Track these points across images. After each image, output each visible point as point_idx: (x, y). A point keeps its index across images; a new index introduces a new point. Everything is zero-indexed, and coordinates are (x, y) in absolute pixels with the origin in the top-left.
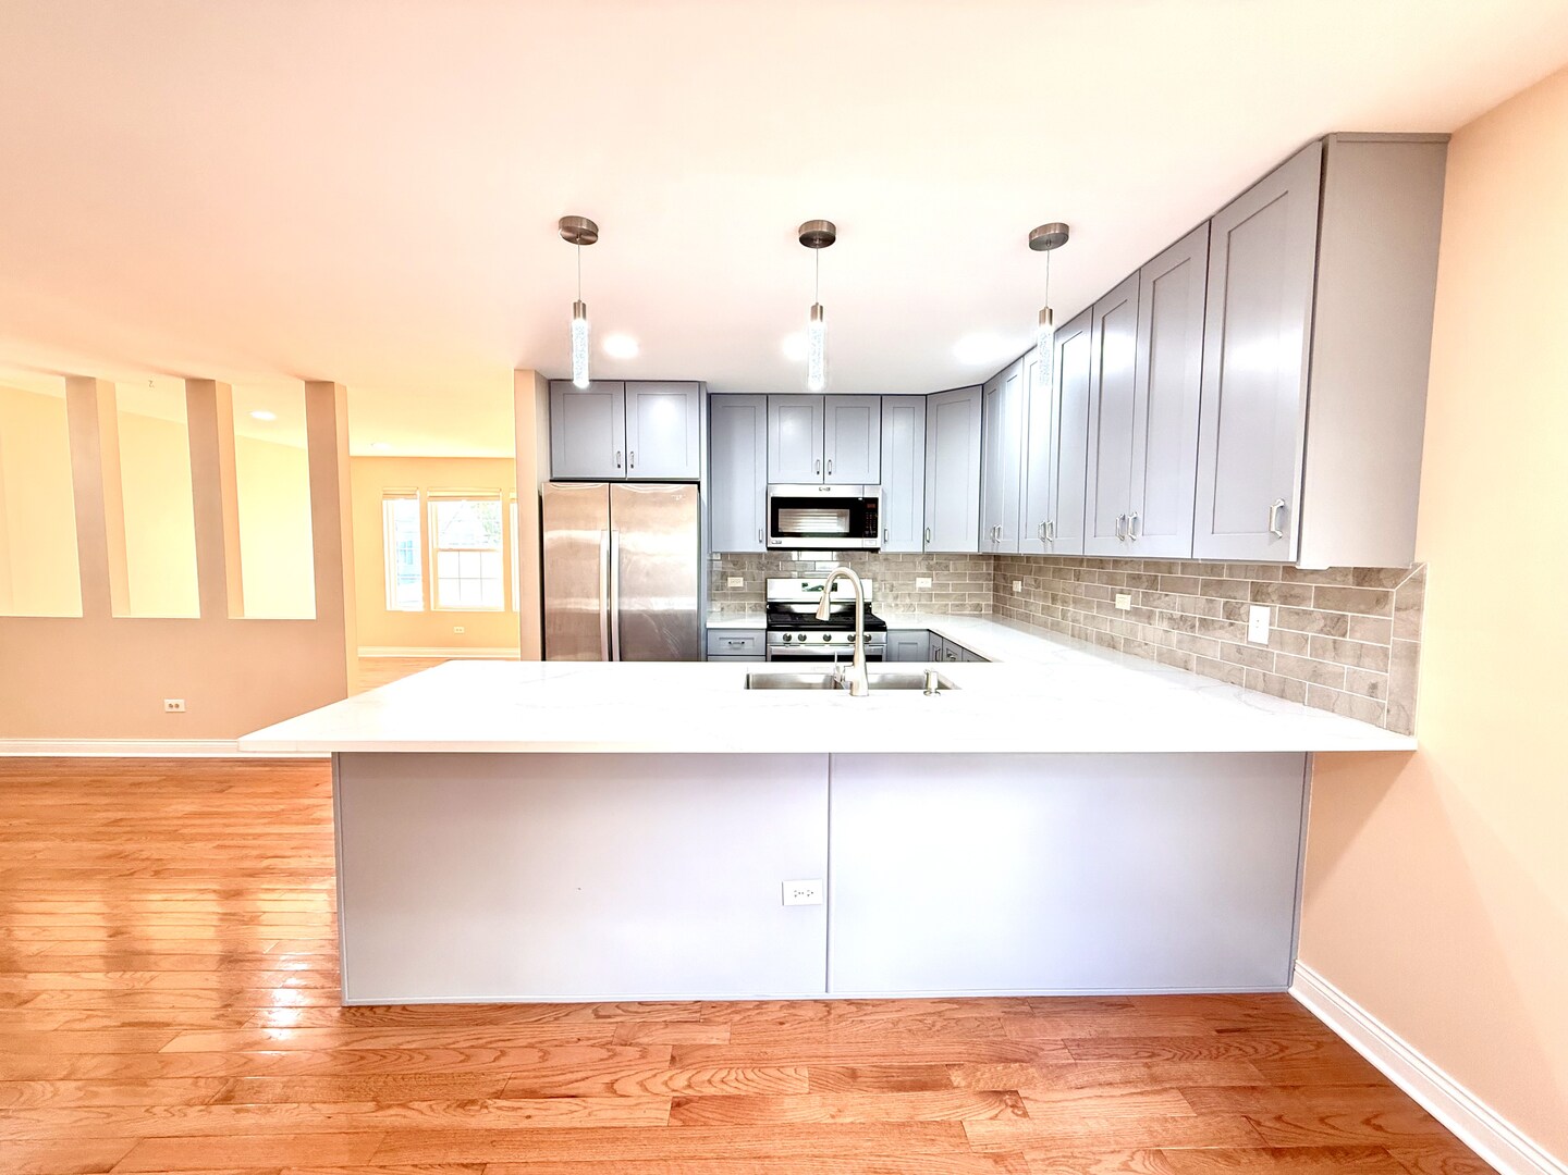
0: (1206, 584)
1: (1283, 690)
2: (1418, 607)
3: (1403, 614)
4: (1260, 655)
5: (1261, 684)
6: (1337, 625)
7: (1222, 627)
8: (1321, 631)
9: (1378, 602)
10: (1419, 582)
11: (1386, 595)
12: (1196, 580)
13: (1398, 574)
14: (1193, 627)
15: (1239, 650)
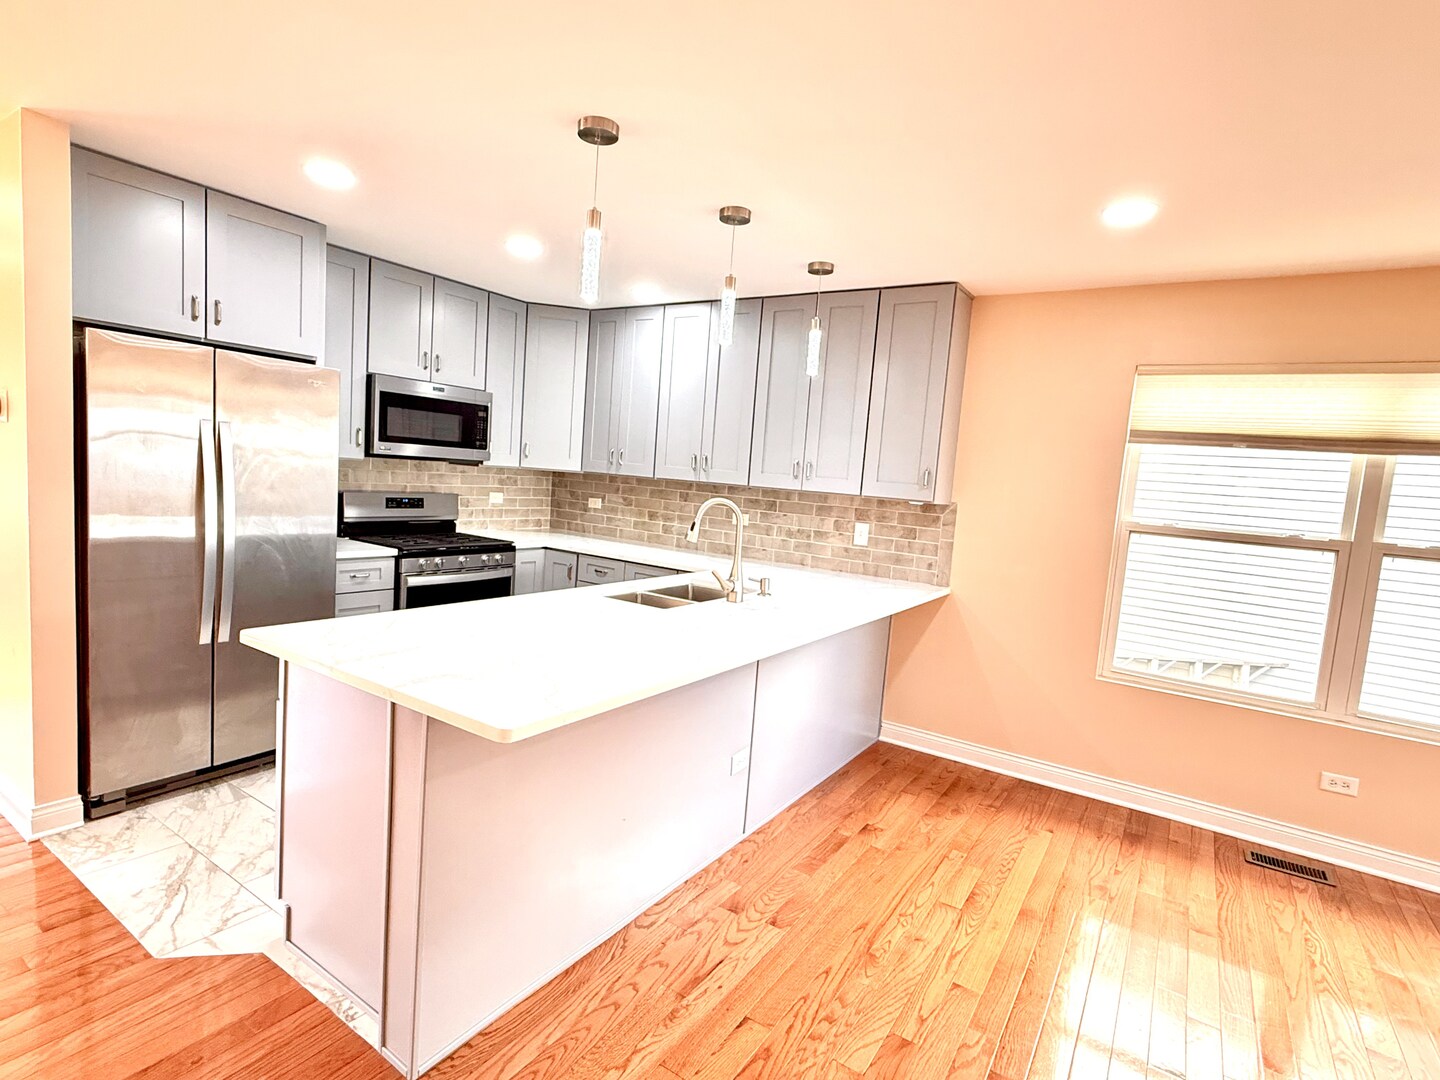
0: (820, 509)
1: (877, 571)
2: (953, 524)
3: (946, 528)
4: (863, 553)
5: (861, 570)
6: (911, 534)
7: (834, 536)
8: (901, 537)
9: (934, 521)
10: (954, 512)
11: (938, 518)
12: (812, 506)
13: (944, 508)
14: (809, 536)
15: (846, 550)
